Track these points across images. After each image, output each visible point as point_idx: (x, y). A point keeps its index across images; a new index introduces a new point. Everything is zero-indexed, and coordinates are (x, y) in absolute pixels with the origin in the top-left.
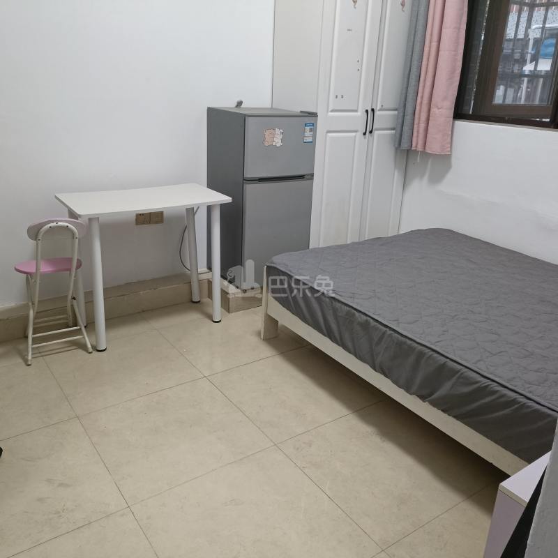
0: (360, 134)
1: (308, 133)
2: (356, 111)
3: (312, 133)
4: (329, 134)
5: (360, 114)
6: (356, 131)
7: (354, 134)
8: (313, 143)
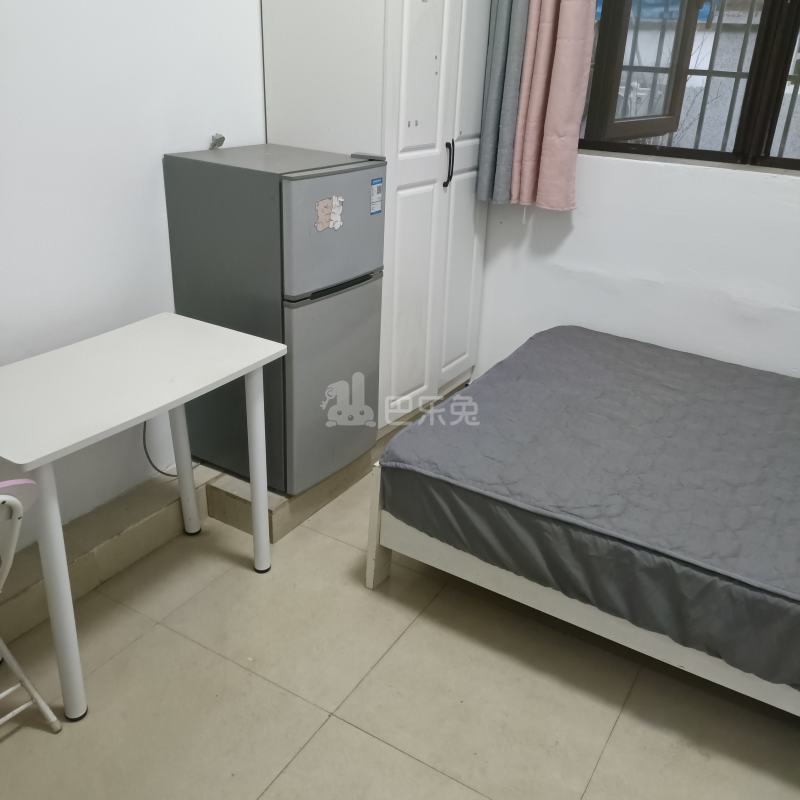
0: (439, 185)
1: (376, 197)
2: (432, 146)
3: (380, 195)
4: (401, 193)
5: (440, 151)
6: (433, 182)
7: (430, 187)
8: (381, 212)
